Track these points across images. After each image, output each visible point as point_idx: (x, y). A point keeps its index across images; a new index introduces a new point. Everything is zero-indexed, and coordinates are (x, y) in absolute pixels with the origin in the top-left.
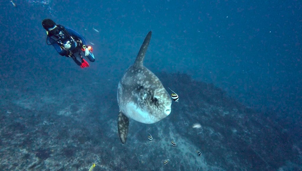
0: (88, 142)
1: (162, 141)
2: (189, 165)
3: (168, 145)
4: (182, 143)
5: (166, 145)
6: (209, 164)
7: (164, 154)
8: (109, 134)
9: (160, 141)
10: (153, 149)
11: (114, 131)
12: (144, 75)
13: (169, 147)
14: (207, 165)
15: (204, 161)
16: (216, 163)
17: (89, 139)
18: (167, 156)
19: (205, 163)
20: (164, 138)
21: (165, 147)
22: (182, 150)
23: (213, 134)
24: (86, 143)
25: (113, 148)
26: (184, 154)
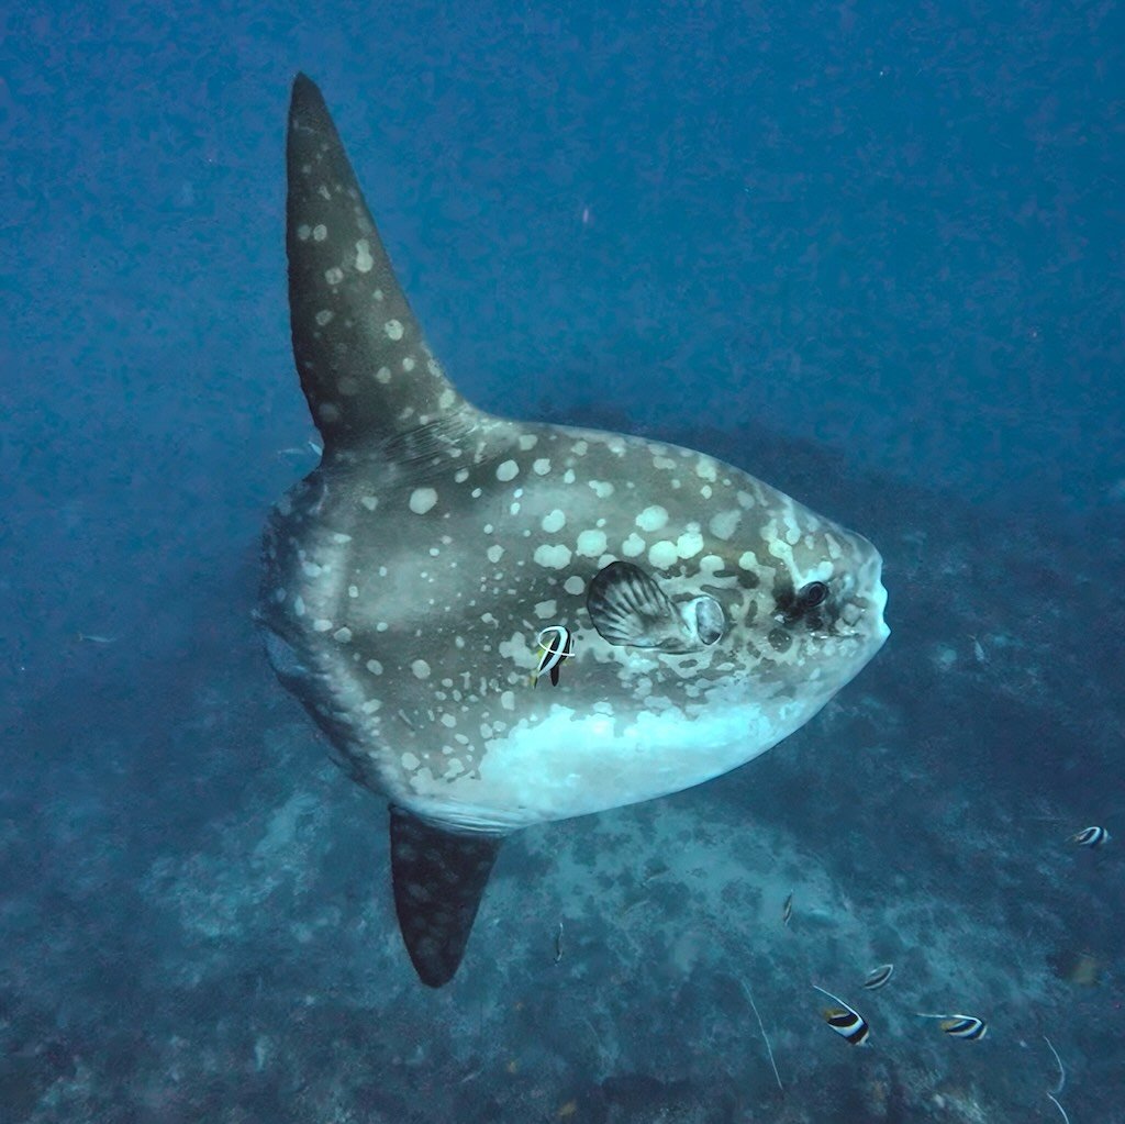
0: (61, 1088)
1: (557, 870)
2: (761, 959)
3: (606, 882)
4: (684, 836)
5: (592, 889)
6: (868, 902)
7: (596, 947)
8: (184, 970)
9: (547, 880)
10: (520, 948)
11: (213, 931)
12: (581, 480)
13: (616, 894)
14: (857, 913)
15: (836, 896)
16: (900, 880)
17: (59, 1061)
18: (620, 957)
19: (841, 905)
20: (570, 847)
21: (589, 905)
22: (694, 883)
23: (838, 715)
24: (50, 1098)
25: (260, 1051)
26: (714, 902)
